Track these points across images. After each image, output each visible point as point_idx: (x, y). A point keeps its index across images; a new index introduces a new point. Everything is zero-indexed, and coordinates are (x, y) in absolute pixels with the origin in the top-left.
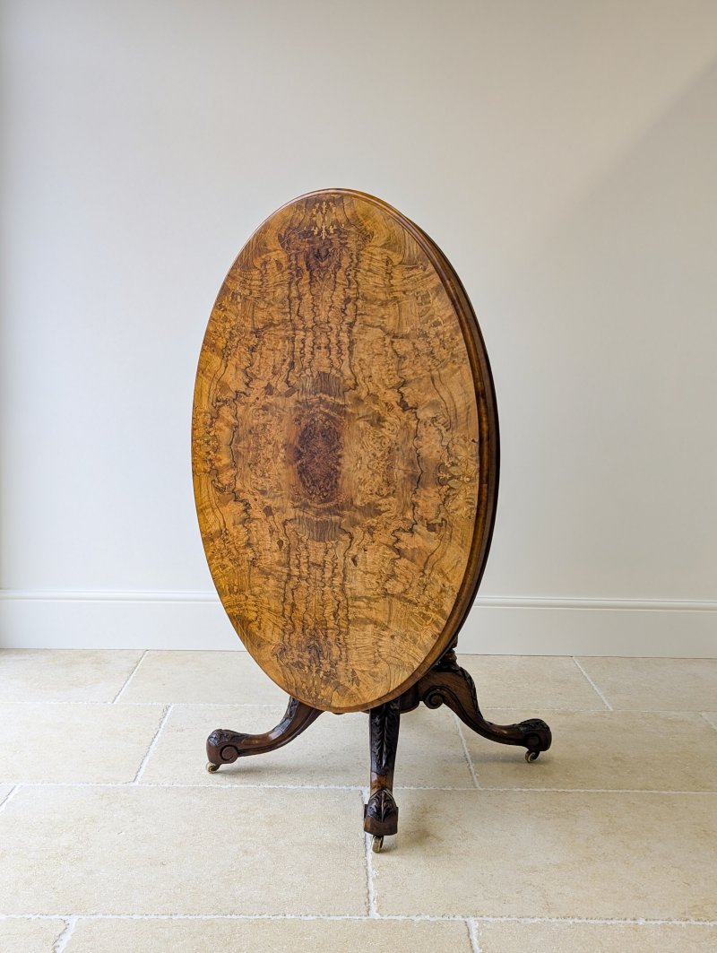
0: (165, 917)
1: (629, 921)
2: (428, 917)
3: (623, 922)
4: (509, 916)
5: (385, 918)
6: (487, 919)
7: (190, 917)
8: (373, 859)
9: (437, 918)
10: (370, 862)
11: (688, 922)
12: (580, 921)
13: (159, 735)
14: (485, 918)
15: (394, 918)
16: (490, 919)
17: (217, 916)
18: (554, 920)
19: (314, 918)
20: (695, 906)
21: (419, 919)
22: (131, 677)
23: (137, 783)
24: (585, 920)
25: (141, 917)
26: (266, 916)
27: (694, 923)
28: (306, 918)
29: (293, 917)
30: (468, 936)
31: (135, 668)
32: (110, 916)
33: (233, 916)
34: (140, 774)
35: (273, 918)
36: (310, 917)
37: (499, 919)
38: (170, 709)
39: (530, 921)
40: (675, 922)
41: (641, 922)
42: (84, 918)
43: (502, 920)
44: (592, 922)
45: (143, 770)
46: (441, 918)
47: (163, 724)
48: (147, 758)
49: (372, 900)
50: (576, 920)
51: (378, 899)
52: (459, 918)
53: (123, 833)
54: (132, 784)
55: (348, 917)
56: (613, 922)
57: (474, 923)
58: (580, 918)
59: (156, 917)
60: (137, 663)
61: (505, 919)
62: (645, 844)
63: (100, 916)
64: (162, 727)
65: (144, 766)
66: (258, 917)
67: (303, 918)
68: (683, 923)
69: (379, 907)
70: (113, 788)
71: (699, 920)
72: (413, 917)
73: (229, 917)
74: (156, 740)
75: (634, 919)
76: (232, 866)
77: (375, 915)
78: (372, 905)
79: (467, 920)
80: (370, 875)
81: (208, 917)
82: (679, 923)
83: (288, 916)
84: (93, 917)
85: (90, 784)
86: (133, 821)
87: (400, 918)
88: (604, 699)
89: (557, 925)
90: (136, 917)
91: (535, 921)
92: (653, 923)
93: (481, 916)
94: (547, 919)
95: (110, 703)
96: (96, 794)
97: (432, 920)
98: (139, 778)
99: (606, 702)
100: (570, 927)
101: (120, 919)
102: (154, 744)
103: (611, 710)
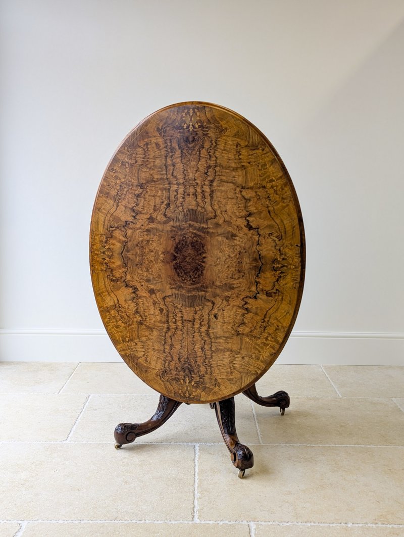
0: (77, 522)
1: (343, 524)
2: (227, 522)
3: (339, 525)
4: (274, 521)
5: (203, 522)
7: (91, 522)
8: (198, 487)
9: (232, 523)
10: (196, 489)
11: (377, 525)
12: (314, 524)
13: (83, 413)
14: (260, 523)
15: (207, 522)
16: (263, 523)
17: (107, 521)
18: (300, 524)
19: (162, 522)
20: (381, 515)
21: (222, 523)
22: (70, 379)
23: (67, 441)
25: (63, 522)
26: (134, 521)
27: (380, 525)
29: (150, 522)
30: (249, 533)
31: (73, 373)
32: (46, 521)
33: (116, 521)
34: (70, 436)
35: (138, 522)
36: (159, 522)
37: (268, 523)
38: (90, 397)
39: (285, 524)
40: (369, 525)
41: (350, 525)
42: (31, 522)
44: (321, 525)
45: (72, 434)
46: (234, 523)
47: (85, 406)
48: (75, 427)
49: (195, 511)
50: (312, 524)
51: (199, 511)
52: (245, 522)
53: (57, 471)
54: (65, 442)
55: (181, 522)
56: (334, 525)
57: (253, 526)
58: (315, 523)
59: (72, 522)
60: (74, 370)
61: (271, 523)
62: (355, 477)
63: (40, 521)
64: (85, 407)
65: (72, 431)
66: (130, 522)
67: (156, 522)
68: (374, 526)
69: (200, 516)
70: (54, 444)
71: (383, 524)
72: (219, 522)
73: (113, 521)
74: (81, 415)
75: (346, 523)
76: (117, 491)
77: (197, 520)
78: (196, 514)
79: (249, 523)
80: (196, 496)
81: (101, 522)
82: (372, 525)
83: (147, 521)
84: (36, 522)
85: (41, 442)
86: (63, 464)
87: (211, 522)
88: (337, 390)
89: (301, 527)
90: (61, 522)
91: (288, 524)
92: (357, 525)
93: (258, 521)
94: (296, 523)
95: (56, 394)
96: (44, 448)
97: (229, 523)
98: (69, 438)
99: (338, 392)
100: (308, 528)
101: (51, 523)
102: (79, 418)
103: (341, 397)
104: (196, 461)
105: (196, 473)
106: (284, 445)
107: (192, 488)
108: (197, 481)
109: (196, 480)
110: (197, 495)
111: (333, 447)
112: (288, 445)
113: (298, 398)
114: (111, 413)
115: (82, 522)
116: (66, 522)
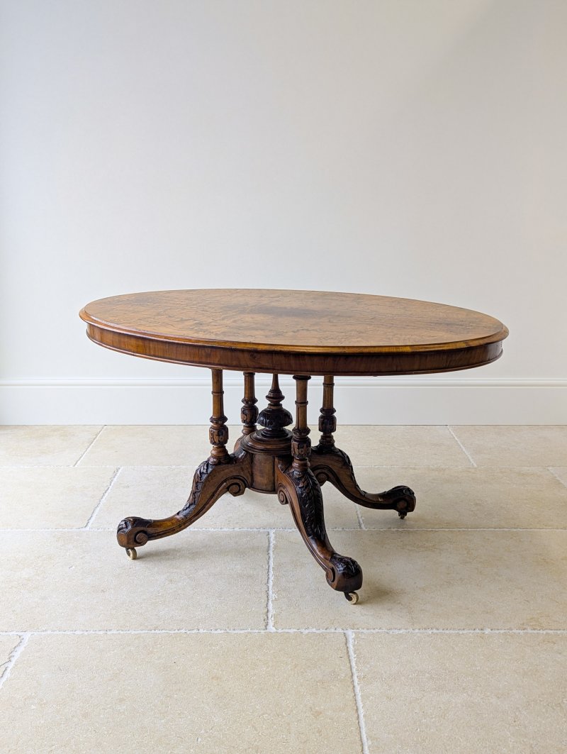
0: (101, 633)
1: (477, 631)
2: (314, 630)
3: (472, 631)
4: (380, 629)
5: (280, 631)
6: (363, 631)
7: (122, 632)
8: (273, 586)
9: (321, 631)
10: (270, 588)
11: (525, 631)
12: (437, 632)
13: (109, 491)
14: (361, 630)
15: (287, 631)
16: (365, 631)
17: (144, 632)
18: (417, 631)
19: (223, 631)
20: (531, 619)
21: (307, 631)
22: (91, 447)
23: (88, 528)
24: (441, 631)
26: (183, 631)
27: (530, 631)
28: (216, 632)
29: (205, 631)
30: (346, 644)
31: (94, 439)
32: (57, 632)
33: (157, 631)
34: (91, 521)
35: (188, 632)
36: (219, 631)
37: (372, 631)
38: (120, 471)
39: (397, 632)
40: (515, 631)
41: (487, 631)
42: (36, 633)
43: (374, 631)
44: (447, 632)
45: (93, 518)
46: (324, 631)
47: (113, 483)
48: (98, 509)
49: (270, 616)
50: (435, 631)
51: (275, 616)
52: (340, 630)
53: (74, 567)
54: (84, 529)
55: (249, 631)
56: (465, 632)
57: (351, 634)
58: (438, 629)
59: (94, 632)
60: (97, 435)
61: (377, 630)
62: (495, 570)
63: (49, 632)
64: (112, 484)
65: (94, 515)
66: (176, 631)
67: (213, 632)
68: (521, 632)
69: (275, 623)
70: (68, 532)
71: (534, 629)
72: (303, 630)
73: (153, 631)
74: (107, 494)
75: (482, 630)
76: (159, 592)
77: (271, 628)
78: (270, 621)
79: (345, 632)
80: (270, 597)
81: (136, 632)
82: (518, 631)
83: (201, 631)
84: (43, 633)
85: (50, 530)
86: (82, 558)
87: (292, 631)
88: (470, 458)
89: (419, 635)
90: (78, 632)
91: (401, 632)
92: (497, 632)
93: (358, 629)
94: (411, 630)
95: (71, 466)
96: (54, 537)
97: (318, 632)
98: (90, 525)
99: (471, 460)
100: (428, 636)
101: (65, 634)
102: (104, 498)
103: (476, 466)
104: (271, 552)
105: (271, 568)
106: (396, 529)
107: (265, 587)
108: (272, 578)
109: (270, 576)
110: (272, 596)
111: (464, 531)
112: (400, 530)
113: (415, 469)
114: (150, 491)
115: (109, 633)
116: (86, 633)
